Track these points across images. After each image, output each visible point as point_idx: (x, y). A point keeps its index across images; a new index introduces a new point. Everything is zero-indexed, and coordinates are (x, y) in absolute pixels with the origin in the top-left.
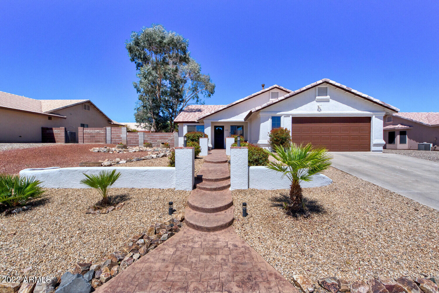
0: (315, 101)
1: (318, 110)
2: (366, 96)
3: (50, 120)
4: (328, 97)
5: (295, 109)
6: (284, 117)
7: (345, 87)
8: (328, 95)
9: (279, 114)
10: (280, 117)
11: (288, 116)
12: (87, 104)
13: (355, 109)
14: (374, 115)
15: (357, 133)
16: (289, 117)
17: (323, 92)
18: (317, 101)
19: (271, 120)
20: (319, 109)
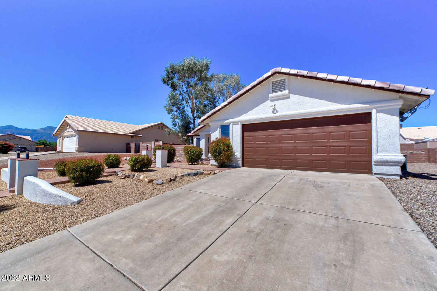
0: (269, 101)
1: (273, 112)
2: (345, 79)
3: (132, 138)
4: (287, 92)
5: (244, 115)
6: (233, 125)
7: (305, 73)
8: (287, 89)
9: (226, 122)
10: (229, 125)
11: (236, 123)
12: (161, 125)
13: (333, 103)
14: (375, 108)
15: (344, 141)
16: (238, 124)
17: (278, 87)
18: (271, 101)
19: (220, 130)
20: (275, 111)
